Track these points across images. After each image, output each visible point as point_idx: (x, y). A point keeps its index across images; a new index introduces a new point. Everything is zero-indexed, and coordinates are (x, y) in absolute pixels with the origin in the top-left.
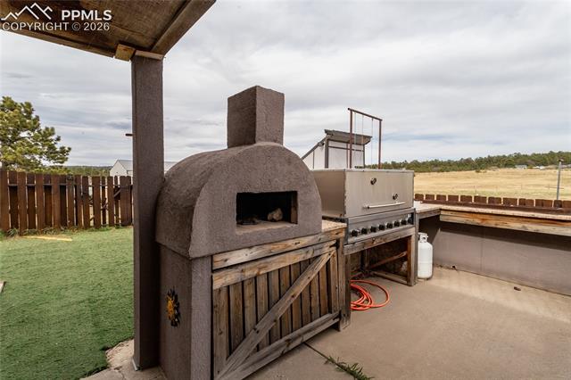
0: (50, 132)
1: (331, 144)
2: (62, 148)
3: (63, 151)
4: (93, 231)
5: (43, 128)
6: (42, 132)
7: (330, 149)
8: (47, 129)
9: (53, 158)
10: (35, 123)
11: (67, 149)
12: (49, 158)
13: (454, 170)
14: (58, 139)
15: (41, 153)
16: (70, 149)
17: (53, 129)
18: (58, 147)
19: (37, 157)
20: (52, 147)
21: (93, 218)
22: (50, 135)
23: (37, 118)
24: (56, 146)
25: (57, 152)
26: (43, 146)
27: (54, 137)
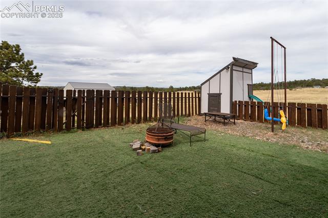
0: (31, 63)
1: (234, 68)
2: (37, 74)
3: (38, 75)
4: (65, 133)
5: (26, 60)
6: (25, 63)
7: (234, 71)
8: (28, 61)
9: (31, 80)
10: (21, 58)
11: (40, 74)
12: (28, 80)
14: (35, 68)
15: (24, 77)
16: (42, 74)
17: (32, 61)
18: (34, 73)
19: (21, 79)
20: (31, 73)
21: (65, 123)
22: (30, 65)
23: (23, 54)
24: (34, 72)
25: (34, 76)
26: (25, 72)
27: (32, 66)
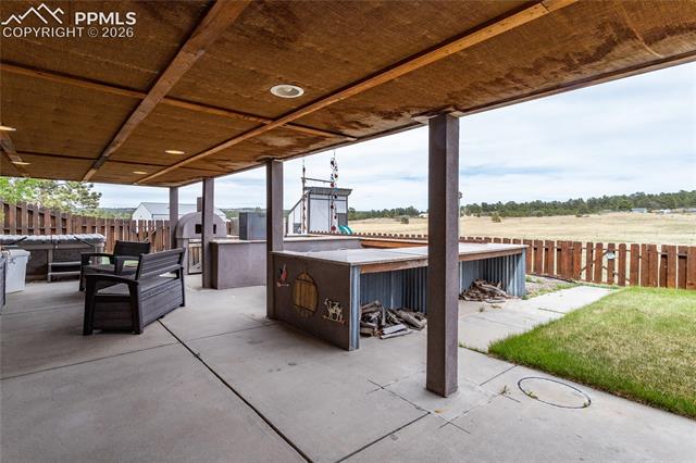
1: (312, 196)
3: (95, 196)
7: (312, 200)
9: (86, 203)
11: (97, 194)
13: (558, 214)
14: (92, 185)
15: (77, 199)
16: (101, 194)
18: (90, 193)
20: (85, 193)
25: (89, 198)
26: (78, 191)
27: (88, 184)
